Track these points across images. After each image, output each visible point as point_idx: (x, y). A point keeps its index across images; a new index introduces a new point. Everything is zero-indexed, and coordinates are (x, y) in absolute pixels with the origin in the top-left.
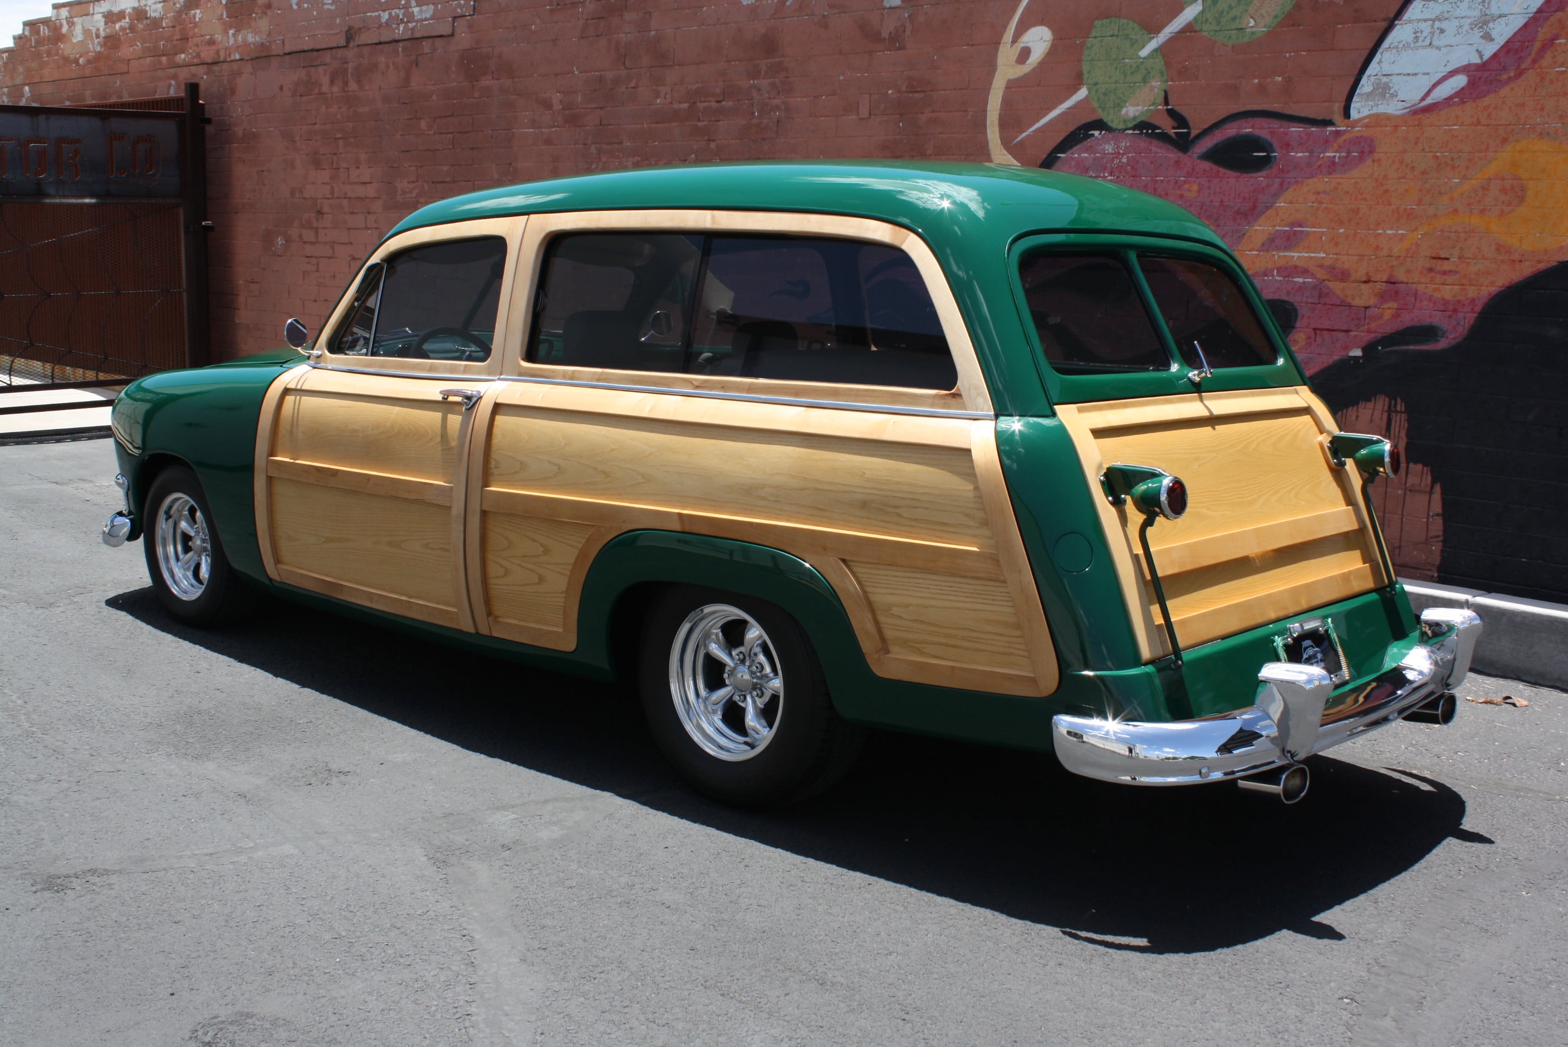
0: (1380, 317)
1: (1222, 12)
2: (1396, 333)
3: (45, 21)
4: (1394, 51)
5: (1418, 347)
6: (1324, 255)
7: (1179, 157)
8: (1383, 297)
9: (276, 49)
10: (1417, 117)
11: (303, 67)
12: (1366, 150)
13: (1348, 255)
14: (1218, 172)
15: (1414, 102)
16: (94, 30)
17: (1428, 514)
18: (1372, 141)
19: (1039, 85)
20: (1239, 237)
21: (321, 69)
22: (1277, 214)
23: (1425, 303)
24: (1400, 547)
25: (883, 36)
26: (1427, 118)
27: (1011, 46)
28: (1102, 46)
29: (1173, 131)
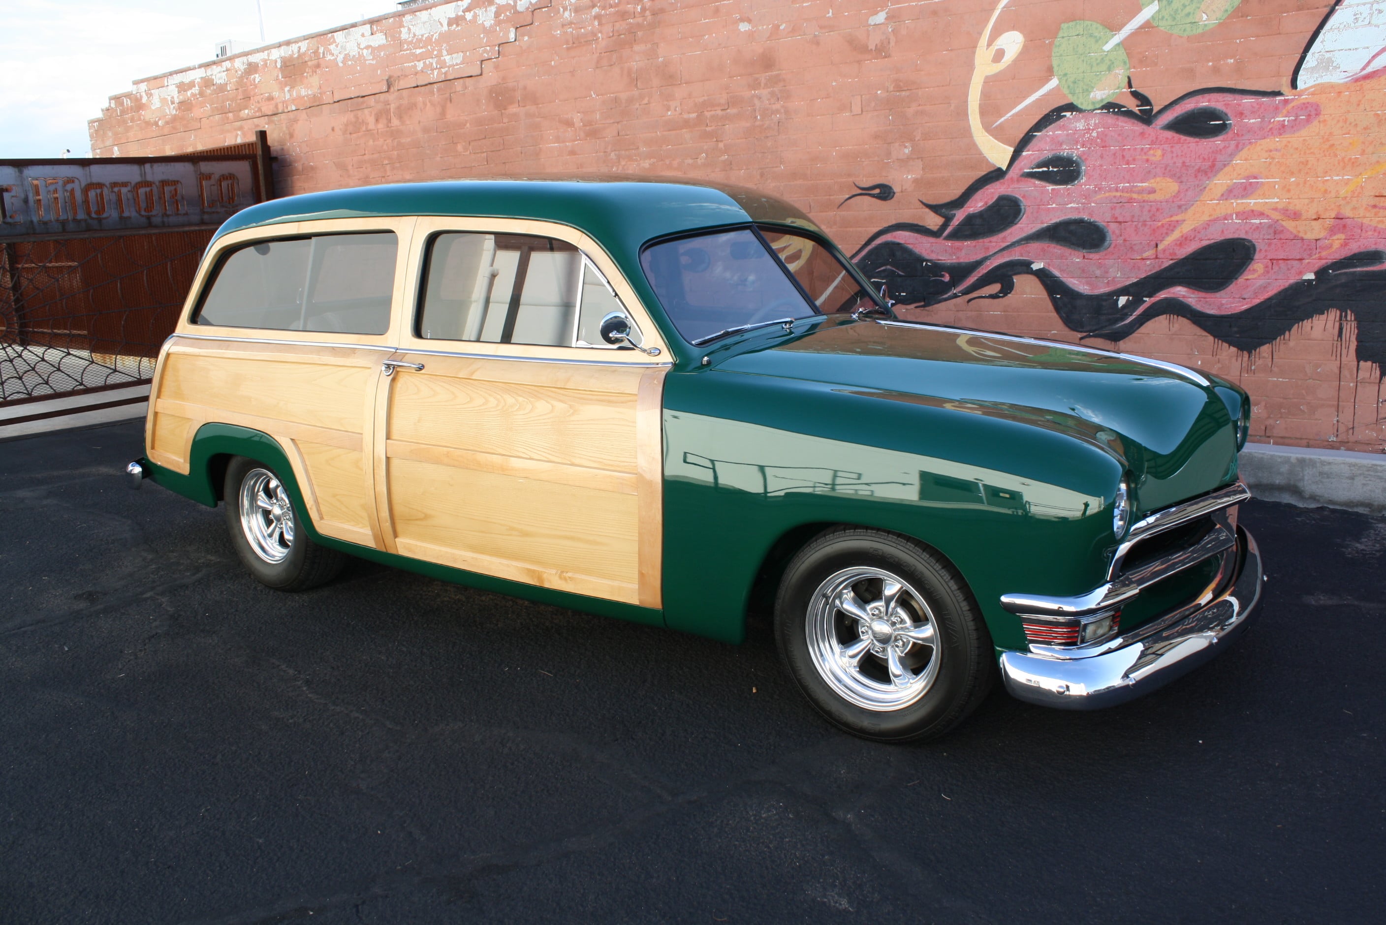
0: (1331, 246)
1: (1177, 10)
2: (1344, 259)
3: (128, 95)
4: (1335, 31)
5: (1365, 269)
6: (1278, 200)
7: (1143, 129)
8: (1332, 231)
9: (327, 98)
10: (1359, 83)
11: (351, 111)
12: (1313, 113)
13: (1299, 198)
14: (1180, 139)
15: (1355, 72)
16: (169, 98)
17: (1378, 400)
18: (1318, 106)
19: (1014, 79)
20: (1201, 190)
21: (366, 111)
22: (1234, 170)
23: (1370, 233)
24: (1353, 428)
25: (869, 48)
26: (1367, 84)
27: (987, 49)
28: (1069, 44)
29: (1137, 108)
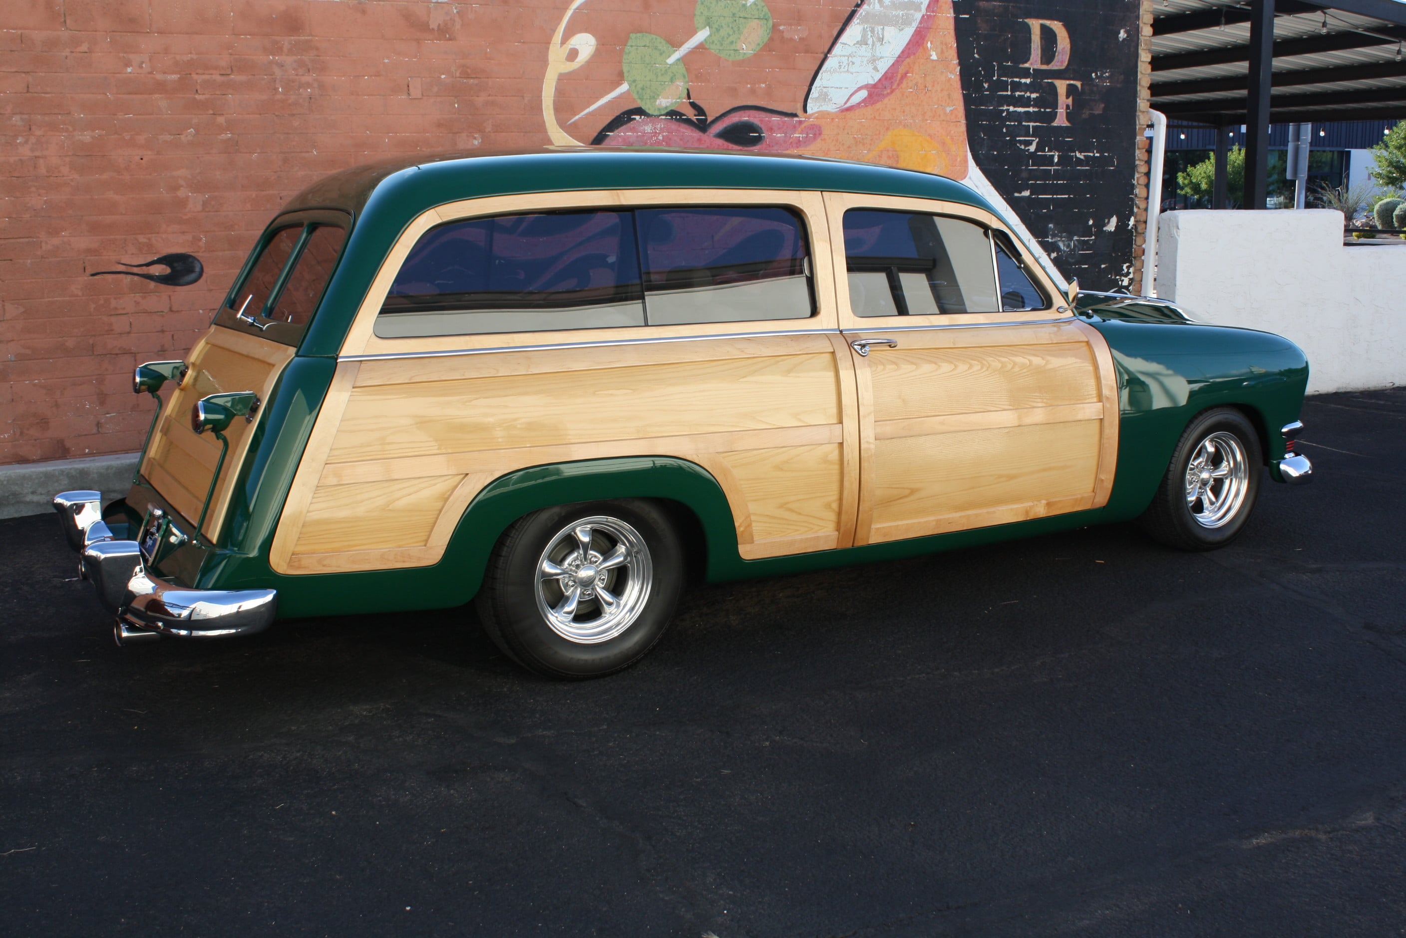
1: (723, 38)
4: (829, 73)
7: (700, 136)
10: (844, 113)
12: (817, 132)
14: (728, 146)
15: (842, 104)
18: (820, 127)
19: (586, 79)
25: (431, 27)
26: (849, 114)
27: (561, 46)
28: (637, 53)
29: (695, 117)
